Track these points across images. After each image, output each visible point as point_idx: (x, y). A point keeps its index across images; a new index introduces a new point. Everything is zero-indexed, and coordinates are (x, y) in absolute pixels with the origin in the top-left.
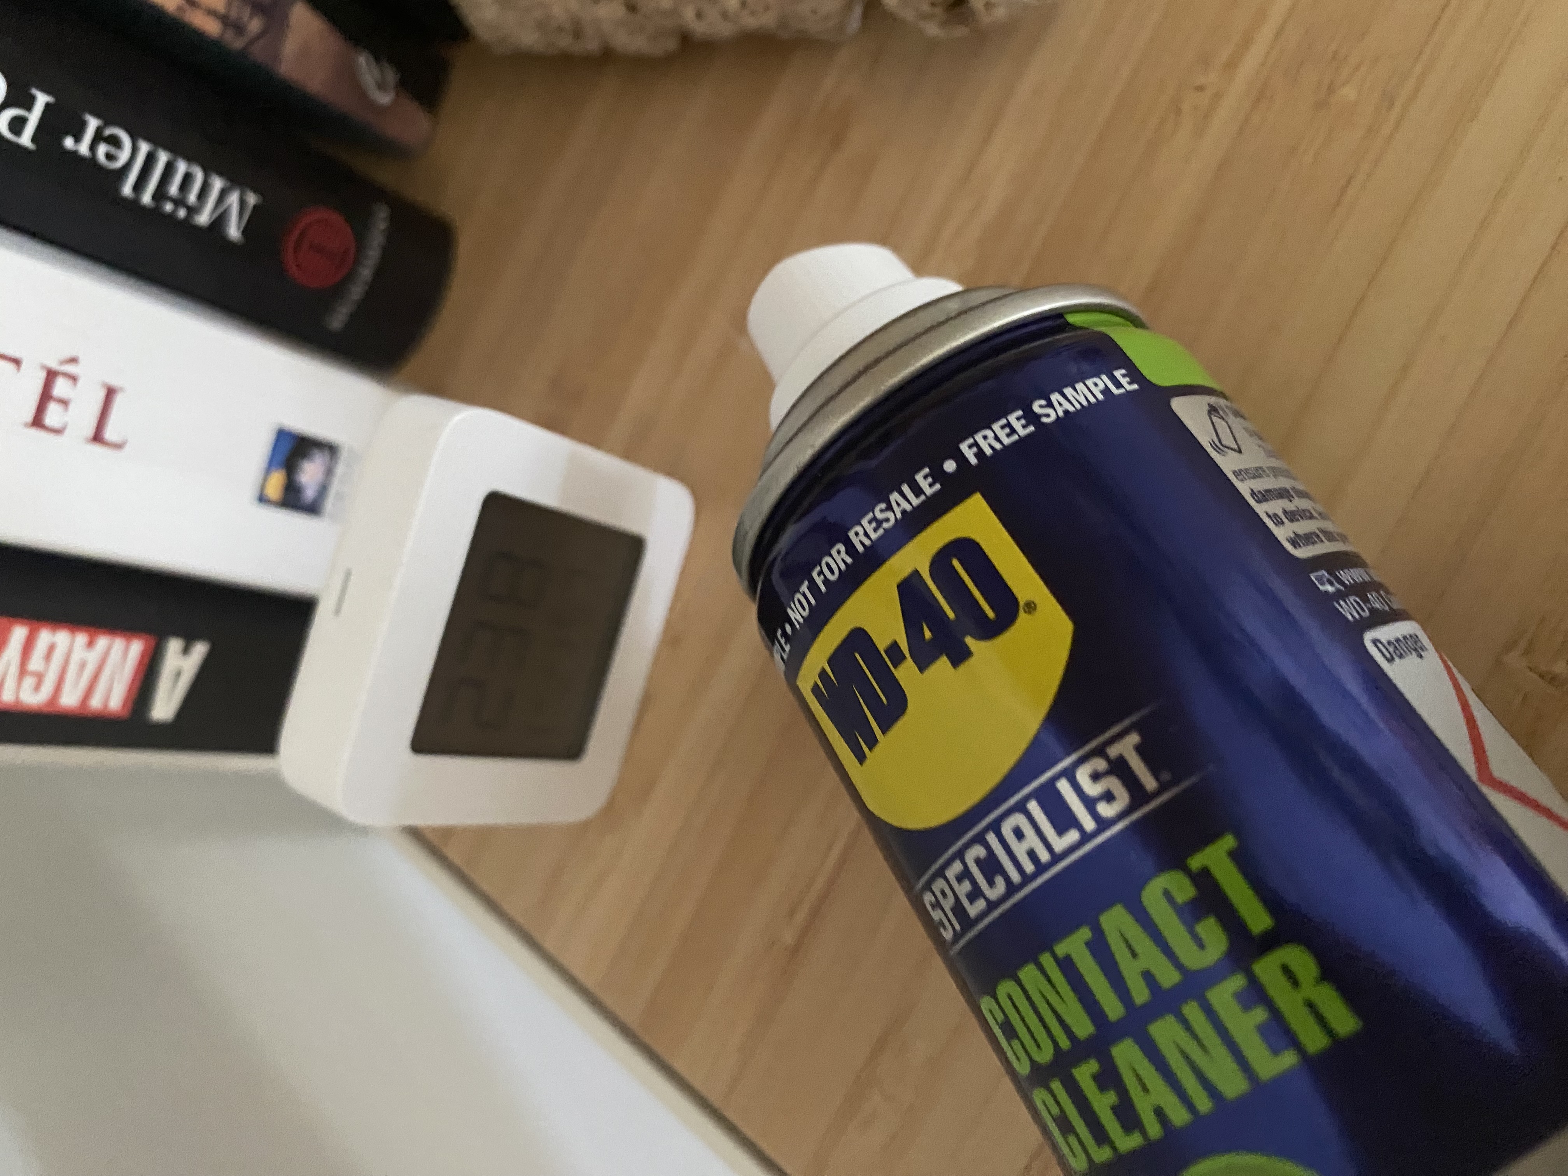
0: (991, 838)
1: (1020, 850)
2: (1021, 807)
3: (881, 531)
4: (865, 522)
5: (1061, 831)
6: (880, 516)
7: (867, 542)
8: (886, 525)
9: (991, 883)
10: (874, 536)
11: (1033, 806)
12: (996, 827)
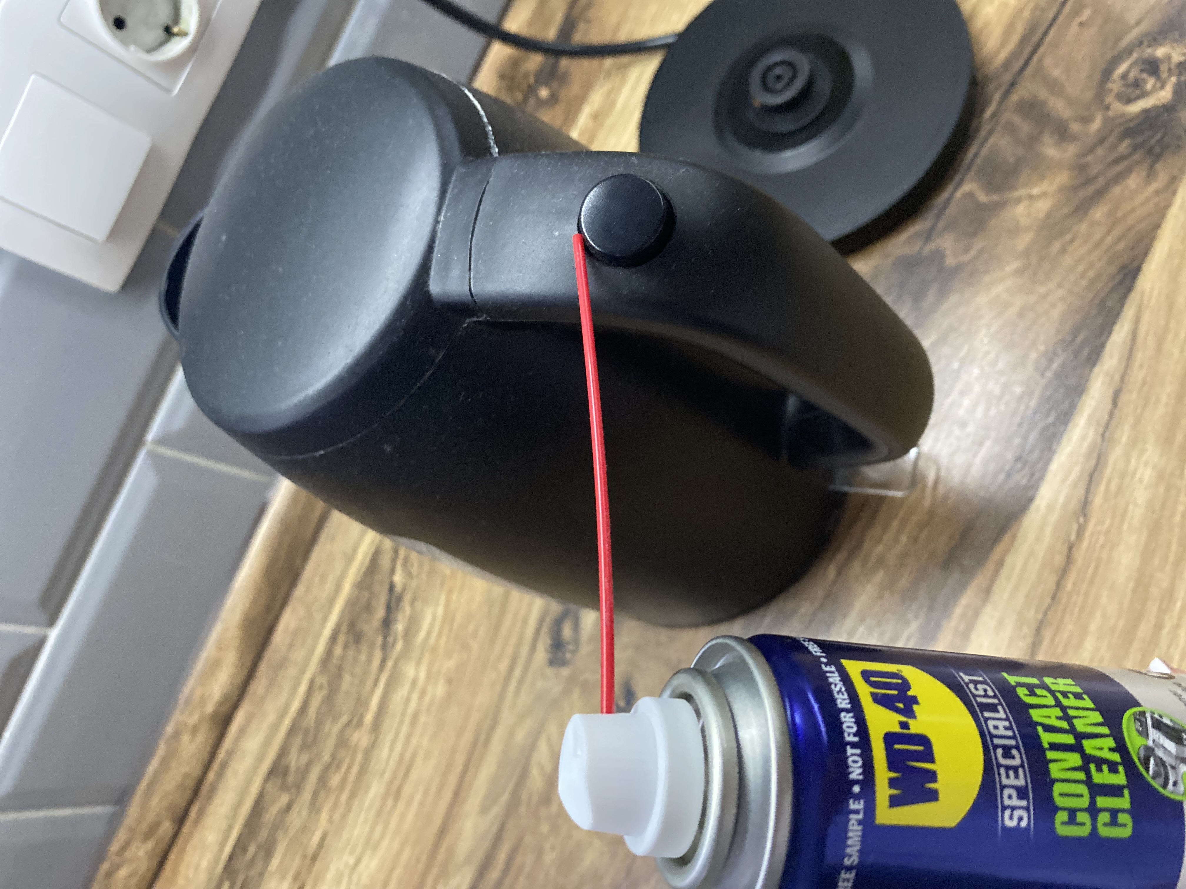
0: (996, 741)
1: (1002, 732)
2: (986, 719)
3: (845, 693)
4: (836, 696)
5: (997, 711)
6: (838, 689)
7: (848, 701)
8: (843, 689)
9: (1013, 757)
10: (846, 696)
11: (987, 714)
12: (992, 736)
